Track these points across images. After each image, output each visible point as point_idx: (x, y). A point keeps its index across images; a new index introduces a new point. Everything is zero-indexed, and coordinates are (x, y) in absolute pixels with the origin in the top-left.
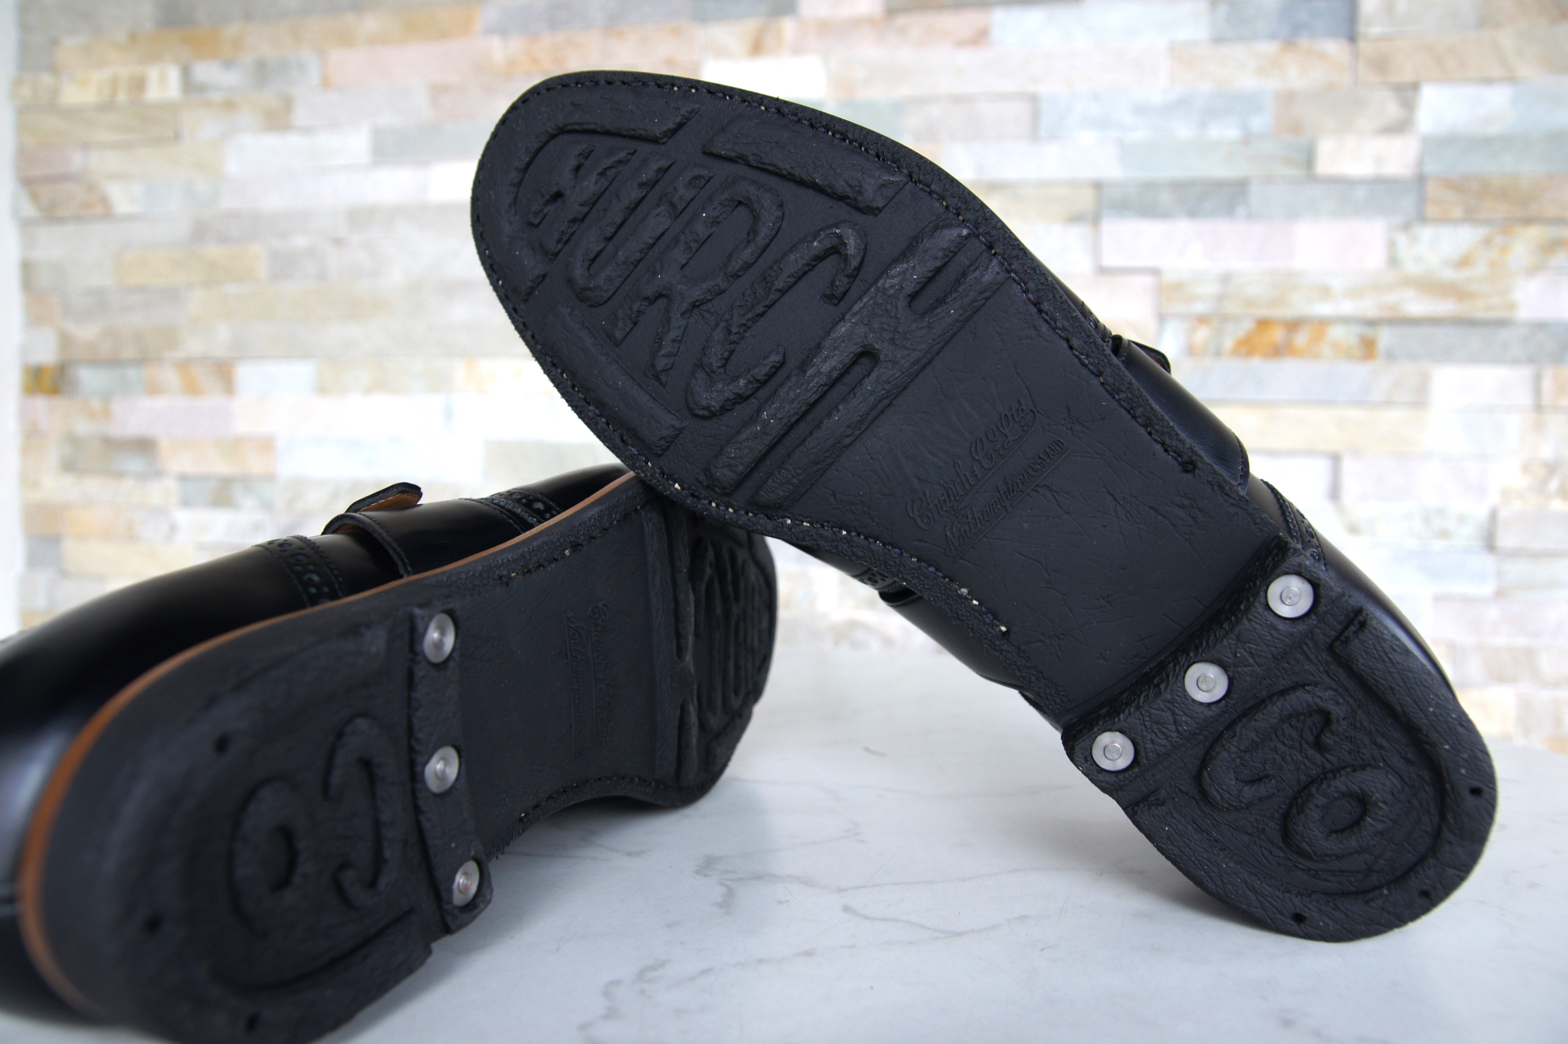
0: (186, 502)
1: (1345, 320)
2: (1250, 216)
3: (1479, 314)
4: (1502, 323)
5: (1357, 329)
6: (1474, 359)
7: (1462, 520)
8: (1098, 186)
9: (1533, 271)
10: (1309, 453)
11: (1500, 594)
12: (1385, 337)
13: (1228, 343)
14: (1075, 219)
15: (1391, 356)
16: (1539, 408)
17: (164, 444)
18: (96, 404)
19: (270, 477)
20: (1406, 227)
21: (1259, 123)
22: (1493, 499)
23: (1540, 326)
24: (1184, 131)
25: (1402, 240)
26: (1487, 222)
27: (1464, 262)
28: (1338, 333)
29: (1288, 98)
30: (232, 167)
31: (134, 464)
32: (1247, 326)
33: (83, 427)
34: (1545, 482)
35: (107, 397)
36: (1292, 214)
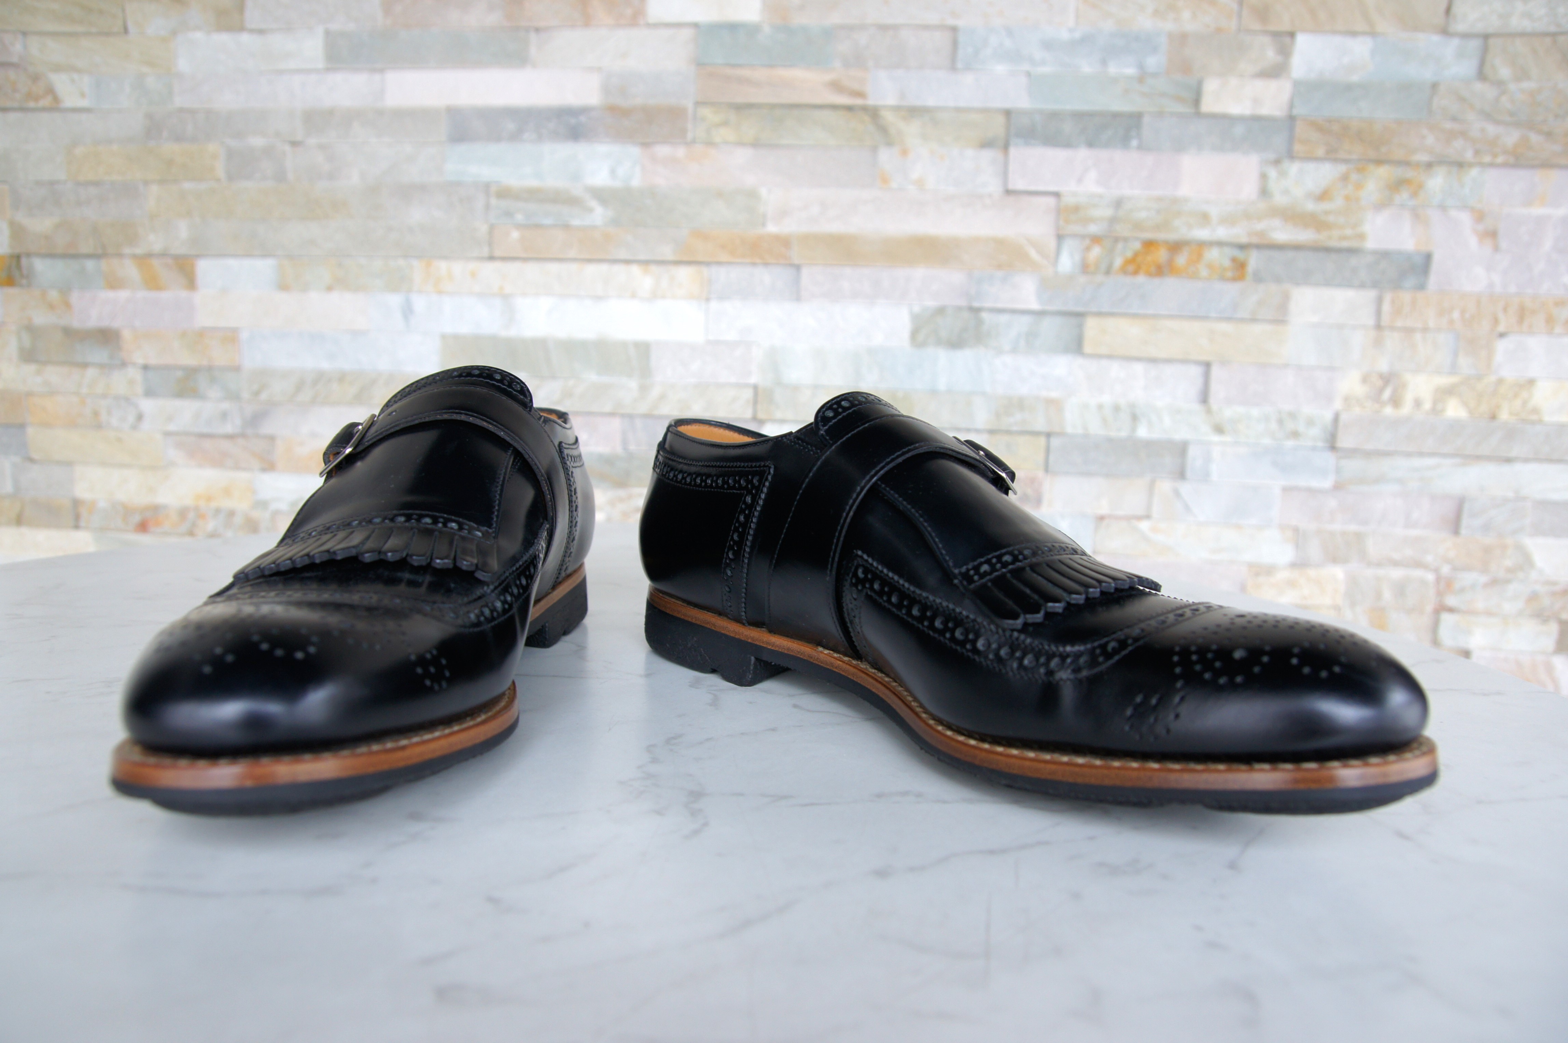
0: (150, 393)
1: (1220, 244)
2: (1140, 147)
3: (1333, 243)
4: (1352, 251)
5: (1230, 252)
6: (1328, 283)
7: (1310, 422)
8: (1008, 113)
9: (1380, 206)
10: (1185, 361)
11: (1338, 487)
12: (1254, 260)
13: (1118, 262)
14: (986, 144)
15: (1258, 278)
16: (1378, 327)
17: (126, 334)
18: (54, 295)
19: (237, 369)
20: (1277, 162)
21: (1153, 62)
22: (1338, 405)
23: (1384, 255)
24: (1087, 67)
25: (1272, 173)
26: (1346, 161)
27: (1324, 196)
28: (1213, 255)
29: (1181, 39)
30: (183, 65)
31: (99, 355)
32: (1137, 246)
33: (41, 318)
34: (1381, 390)
35: (65, 291)
36: (1179, 147)
